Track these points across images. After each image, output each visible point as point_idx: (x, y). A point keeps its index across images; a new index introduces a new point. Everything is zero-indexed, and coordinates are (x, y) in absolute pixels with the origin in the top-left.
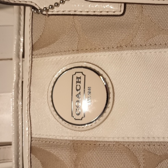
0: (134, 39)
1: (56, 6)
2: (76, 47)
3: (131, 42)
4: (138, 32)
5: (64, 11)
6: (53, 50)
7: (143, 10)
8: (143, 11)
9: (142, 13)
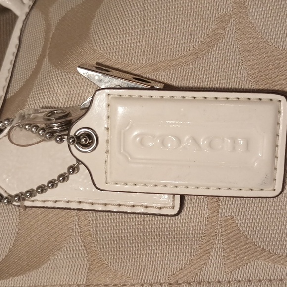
0: (203, 269)
1: (50, 188)
2: (85, 279)
3: (197, 273)
4: (212, 254)
5: (56, 202)
6: (37, 281)
7: (220, 204)
8: (219, 206)
9: (218, 212)
